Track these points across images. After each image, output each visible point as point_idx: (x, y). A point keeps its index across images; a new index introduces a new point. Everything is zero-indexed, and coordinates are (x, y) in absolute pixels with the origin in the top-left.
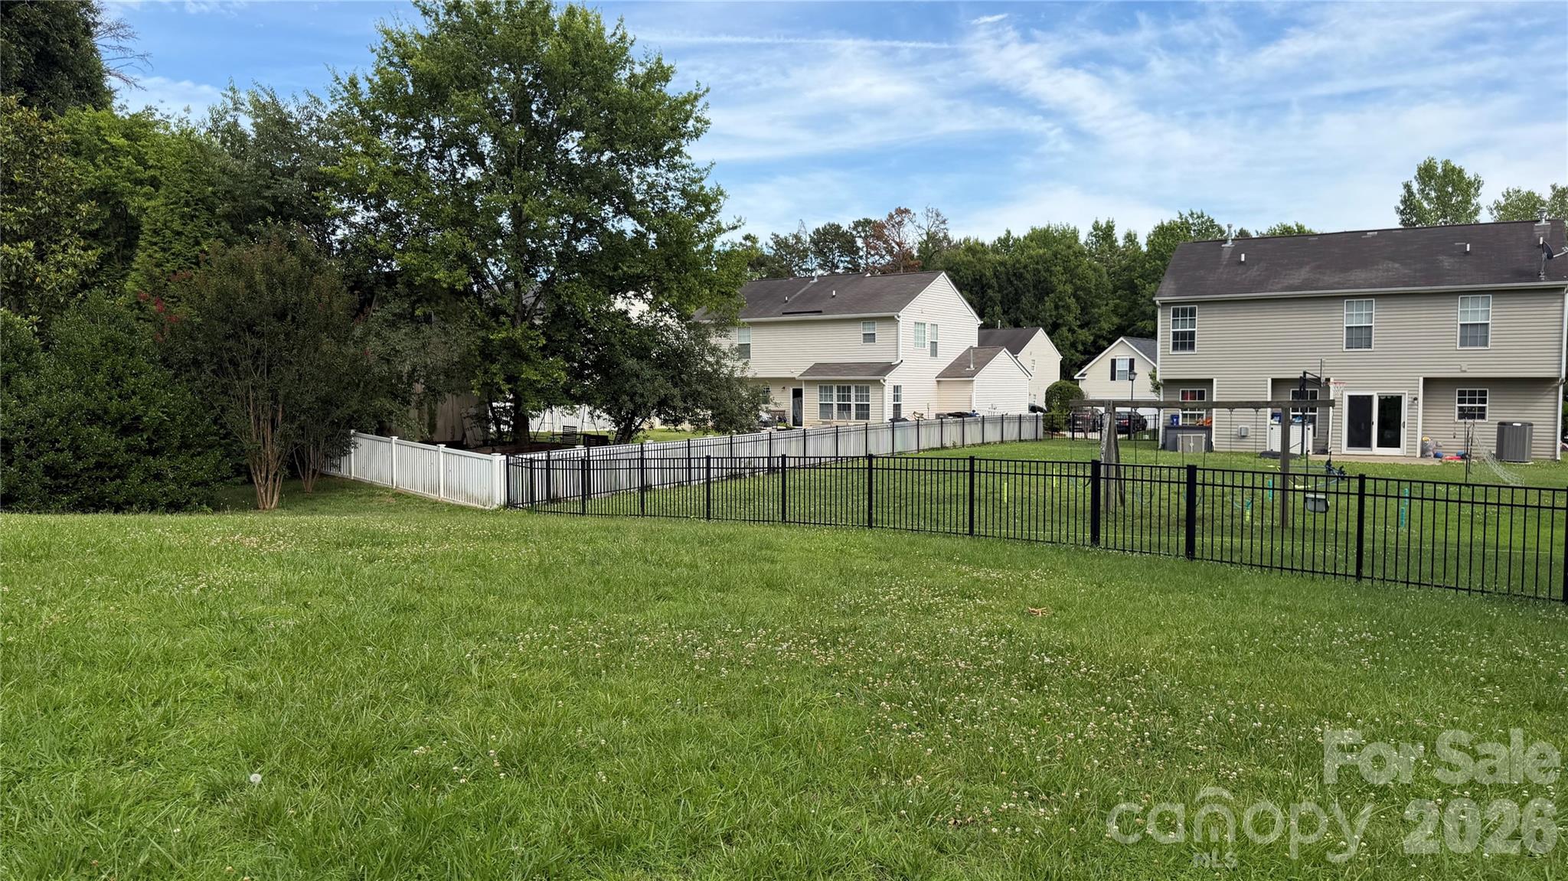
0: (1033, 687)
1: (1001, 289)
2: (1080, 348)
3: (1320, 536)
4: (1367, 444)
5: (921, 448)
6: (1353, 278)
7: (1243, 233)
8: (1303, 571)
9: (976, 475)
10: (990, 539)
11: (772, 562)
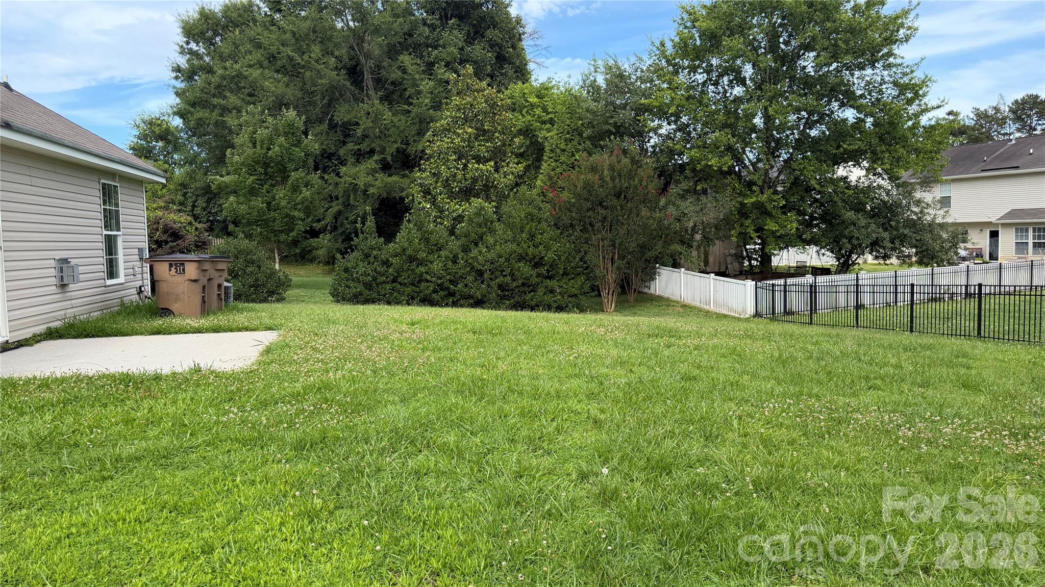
11: (968, 368)
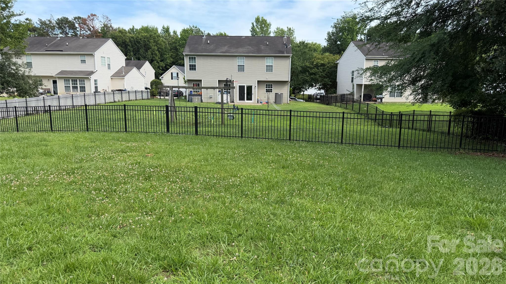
0: (147, 179)
1: (132, 47)
2: (161, 68)
3: (232, 126)
4: (244, 100)
5: (106, 102)
6: (239, 50)
7: (209, 34)
8: (227, 136)
9: (127, 111)
10: (133, 133)
11: (46, 146)
